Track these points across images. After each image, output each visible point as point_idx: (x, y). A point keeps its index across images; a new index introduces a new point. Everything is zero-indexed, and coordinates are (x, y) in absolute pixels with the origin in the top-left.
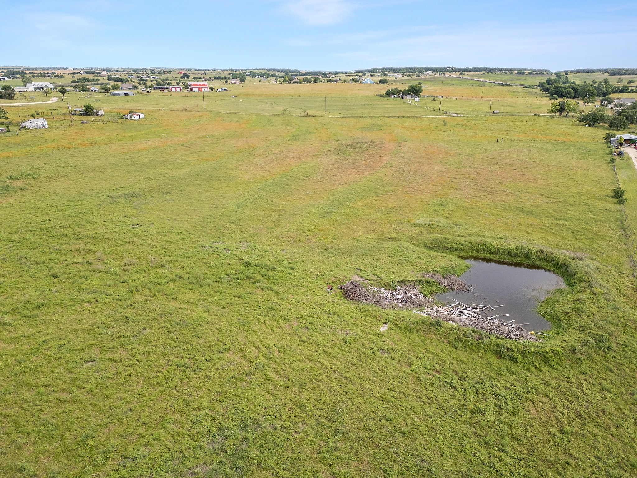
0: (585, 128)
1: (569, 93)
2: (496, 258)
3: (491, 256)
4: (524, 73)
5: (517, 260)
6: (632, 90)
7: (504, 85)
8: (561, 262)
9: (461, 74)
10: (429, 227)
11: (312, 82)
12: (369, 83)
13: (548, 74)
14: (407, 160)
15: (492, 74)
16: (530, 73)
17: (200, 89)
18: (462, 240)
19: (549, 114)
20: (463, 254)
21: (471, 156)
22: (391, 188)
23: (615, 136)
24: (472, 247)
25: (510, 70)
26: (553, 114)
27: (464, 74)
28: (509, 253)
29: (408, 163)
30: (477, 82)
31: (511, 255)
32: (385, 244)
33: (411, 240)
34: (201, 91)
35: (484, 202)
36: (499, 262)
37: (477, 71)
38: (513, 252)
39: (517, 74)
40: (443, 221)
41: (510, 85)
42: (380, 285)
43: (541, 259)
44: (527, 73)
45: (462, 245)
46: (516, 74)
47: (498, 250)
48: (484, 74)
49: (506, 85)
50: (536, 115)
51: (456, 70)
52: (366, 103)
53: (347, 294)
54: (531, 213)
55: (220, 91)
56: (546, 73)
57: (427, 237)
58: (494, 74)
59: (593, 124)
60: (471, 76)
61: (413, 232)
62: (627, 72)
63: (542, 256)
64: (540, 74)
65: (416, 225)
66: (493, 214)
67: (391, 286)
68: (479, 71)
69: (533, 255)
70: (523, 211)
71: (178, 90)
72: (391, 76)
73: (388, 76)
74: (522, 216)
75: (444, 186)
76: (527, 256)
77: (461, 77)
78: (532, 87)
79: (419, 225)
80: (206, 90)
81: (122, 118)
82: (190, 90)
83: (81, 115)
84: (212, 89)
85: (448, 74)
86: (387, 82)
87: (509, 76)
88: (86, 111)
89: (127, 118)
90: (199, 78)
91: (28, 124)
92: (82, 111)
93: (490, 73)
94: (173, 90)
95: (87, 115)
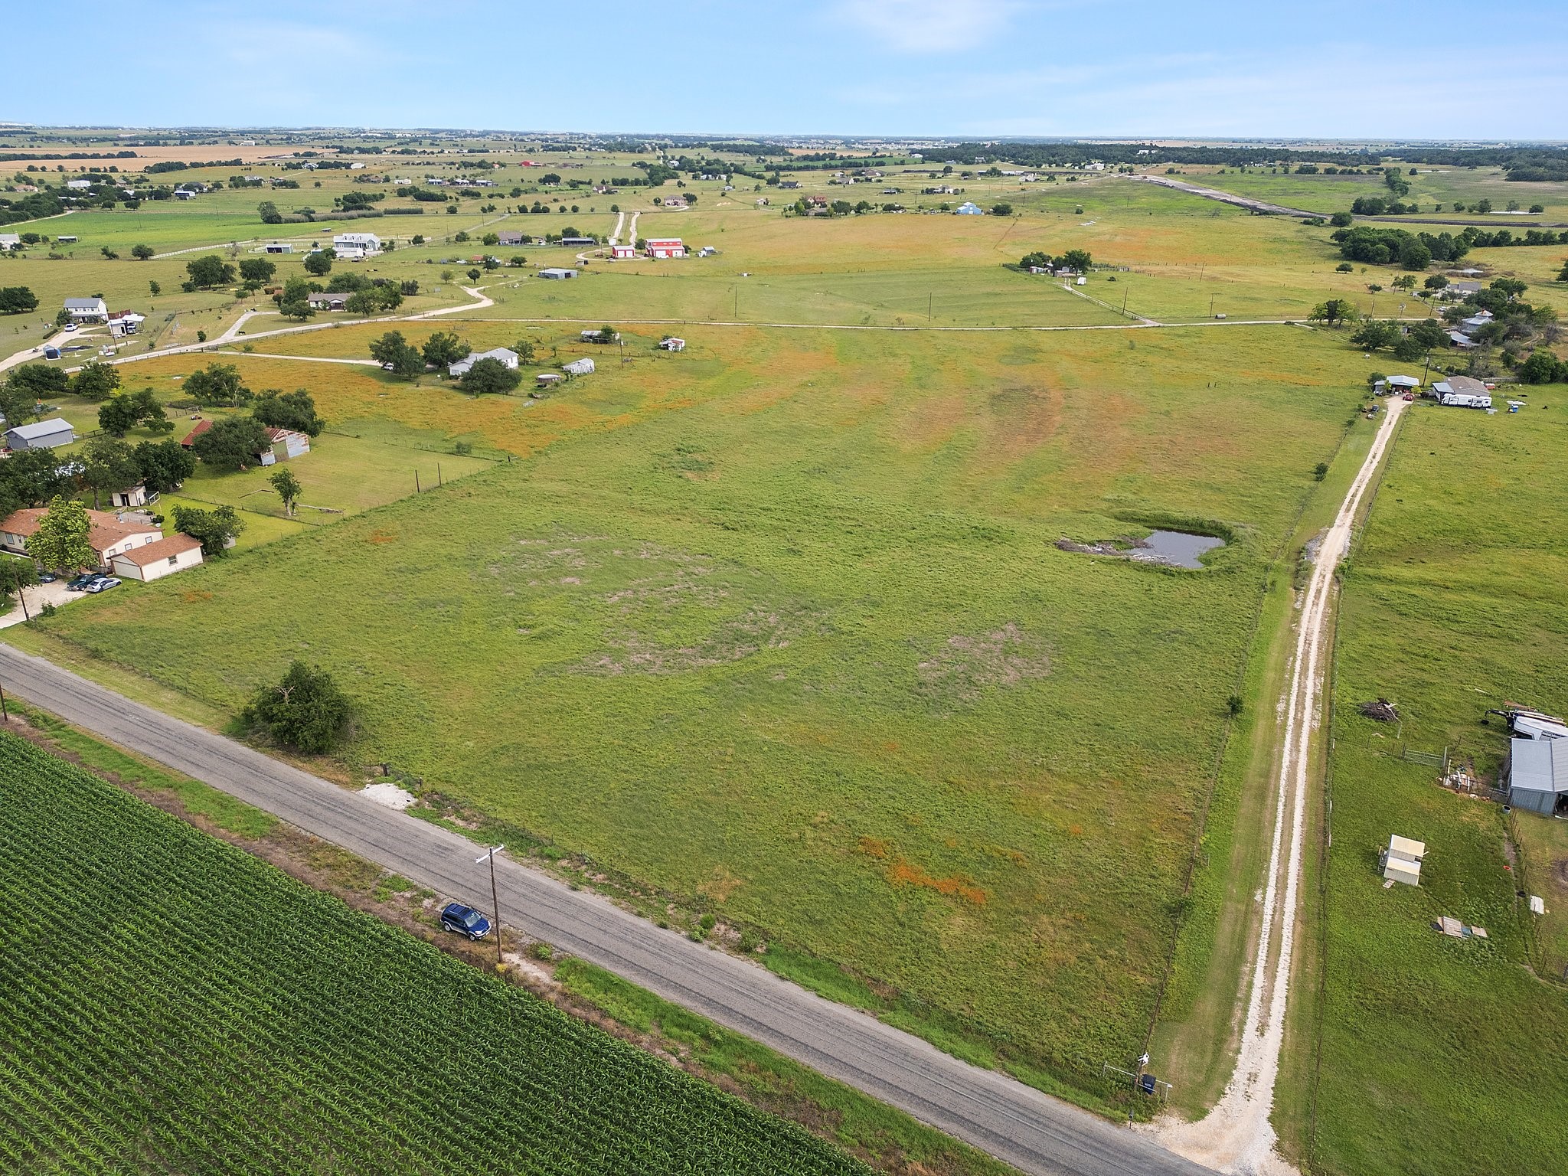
1: (1379, 253)
2: (1176, 527)
3: (1171, 526)
4: (1314, 170)
5: (1192, 529)
8: (1226, 529)
9: (1171, 171)
10: (1118, 502)
12: (971, 212)
14: (1084, 422)
15: (1243, 171)
16: (1328, 171)
17: (669, 253)
18: (1147, 513)
19: (1312, 322)
20: (1148, 524)
21: (1168, 413)
22: (1073, 461)
24: (1156, 518)
26: (1317, 321)
27: (1178, 172)
28: (1187, 523)
29: (1086, 426)
30: (1202, 202)
32: (1080, 515)
33: (1102, 512)
34: (671, 256)
35: (1174, 477)
36: (1178, 531)
39: (1300, 171)
40: (1131, 497)
42: (1083, 542)
45: (1147, 516)
46: (1297, 172)
48: (1223, 172)
49: (1266, 212)
50: (1288, 323)
51: (1160, 157)
52: (989, 290)
53: (1060, 547)
54: (1219, 489)
57: (1116, 510)
58: (1247, 171)
59: (1374, 348)
60: (1197, 179)
61: (1104, 506)
64: (1351, 172)
65: (1105, 500)
66: (1180, 490)
67: (1092, 544)
69: (1206, 524)
70: (1211, 488)
71: (630, 254)
72: (1009, 175)
73: (1003, 175)
74: (1209, 492)
75: (1131, 458)
76: (1201, 525)
77: (1170, 183)
78: (1320, 221)
79: (1109, 500)
80: (680, 254)
81: (659, 347)
82: (651, 255)
83: (595, 342)
84: (687, 249)
85: (1142, 173)
86: (1010, 212)
87: (1282, 179)
88: (606, 337)
89: (666, 347)
90: (582, 183)
91: (575, 368)
92: (599, 336)
93: (1237, 170)
94: (621, 255)
95: (605, 342)
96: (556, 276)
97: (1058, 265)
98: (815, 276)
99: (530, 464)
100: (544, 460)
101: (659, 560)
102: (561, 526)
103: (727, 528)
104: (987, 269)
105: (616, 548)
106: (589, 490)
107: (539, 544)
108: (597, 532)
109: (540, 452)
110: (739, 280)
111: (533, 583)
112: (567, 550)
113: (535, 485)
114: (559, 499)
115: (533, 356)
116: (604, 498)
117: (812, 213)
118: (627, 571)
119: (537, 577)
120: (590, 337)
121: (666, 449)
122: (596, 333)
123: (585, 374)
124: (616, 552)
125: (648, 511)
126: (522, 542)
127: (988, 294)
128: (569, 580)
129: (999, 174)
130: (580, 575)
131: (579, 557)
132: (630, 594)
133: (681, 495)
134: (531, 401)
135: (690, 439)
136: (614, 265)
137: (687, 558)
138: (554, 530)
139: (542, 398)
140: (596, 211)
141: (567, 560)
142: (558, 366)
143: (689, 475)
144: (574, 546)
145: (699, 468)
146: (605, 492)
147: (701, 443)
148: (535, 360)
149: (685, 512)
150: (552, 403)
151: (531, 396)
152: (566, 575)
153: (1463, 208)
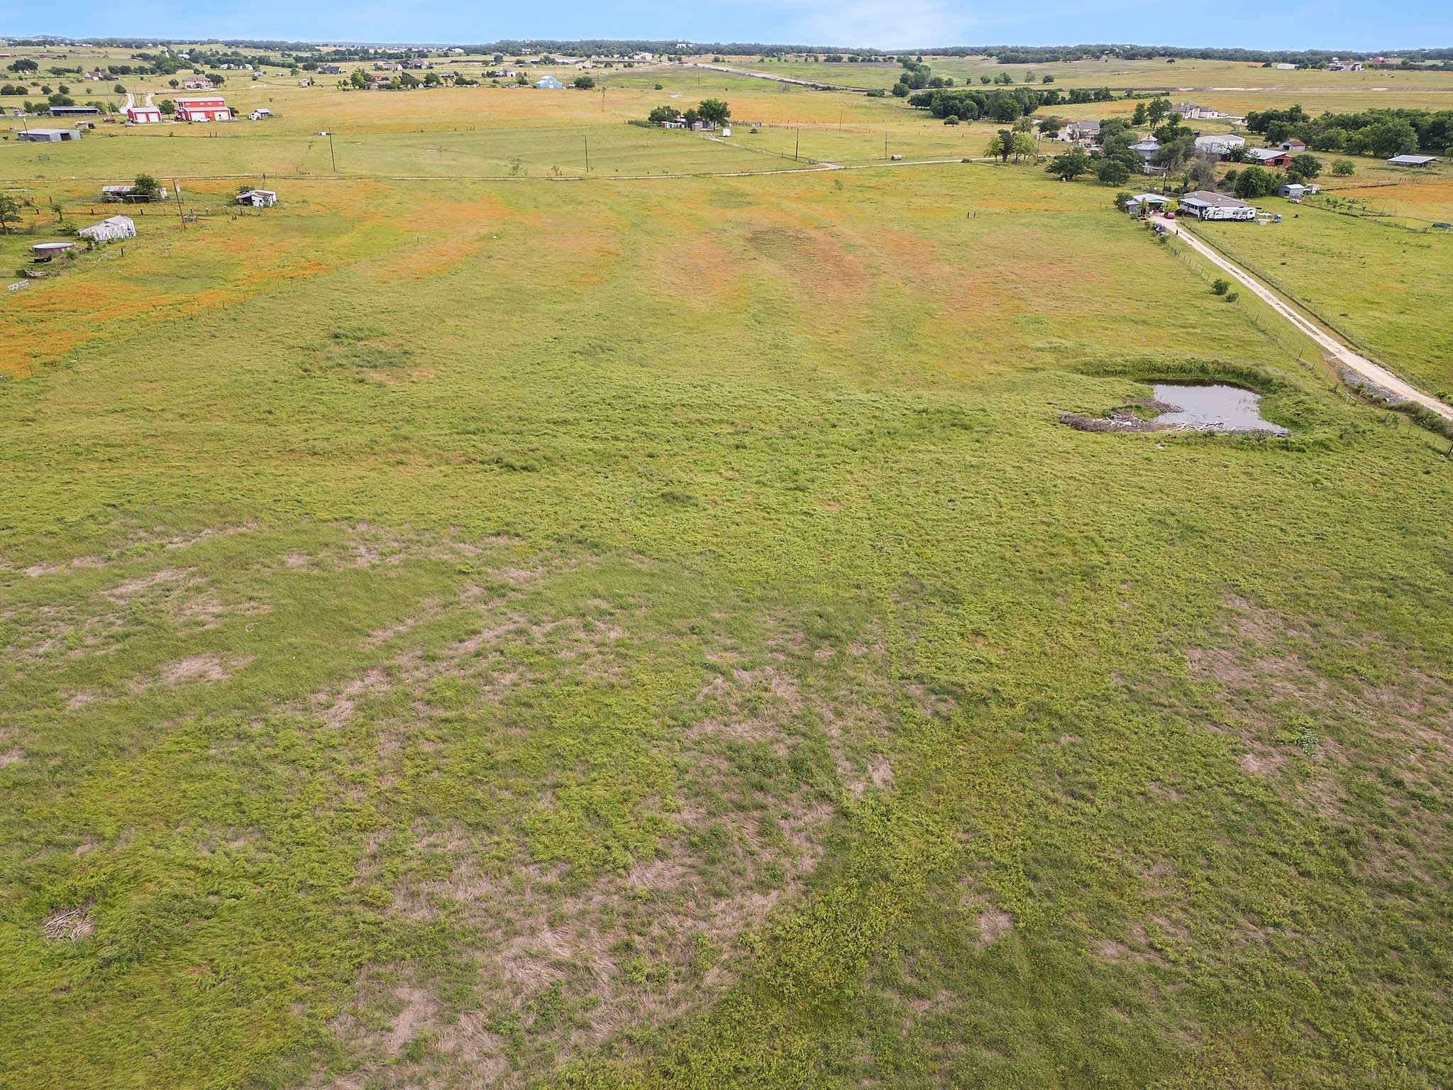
0: (1061, 184)
1: (969, 109)
4: (840, 59)
6: (1063, 99)
7: (824, 89)
8: (1245, 371)
9: (716, 60)
10: (1058, 350)
11: (421, 86)
12: (551, 87)
13: (885, 60)
15: (779, 60)
16: (851, 60)
17: (209, 115)
19: (987, 159)
21: (964, 245)
23: (1131, 199)
25: (810, 51)
26: (993, 158)
27: (723, 61)
30: (764, 82)
31: (1184, 371)
33: (1057, 367)
34: (213, 119)
37: (744, 53)
38: (1188, 366)
39: (828, 60)
41: (834, 89)
42: (1094, 415)
43: (1219, 372)
44: (846, 57)
45: (1125, 366)
46: (826, 61)
47: (1169, 367)
48: (762, 61)
49: (828, 88)
50: (965, 161)
51: (700, 51)
52: (632, 143)
54: (1144, 322)
55: (258, 118)
56: (880, 59)
57: (1073, 363)
58: (783, 60)
59: (1071, 176)
60: (740, 65)
62: (1030, 56)
63: (1220, 368)
64: (870, 60)
68: (750, 54)
71: (154, 118)
72: (563, 63)
73: (558, 63)
74: (1139, 327)
77: (725, 69)
78: (880, 94)
80: (225, 116)
81: (237, 202)
82: (184, 118)
83: (128, 201)
84: (233, 112)
85: (689, 61)
86: (593, 86)
87: (816, 66)
88: (144, 192)
89: (249, 201)
90: (69, 71)
91: (100, 231)
92: (133, 192)
93: (775, 59)
94: (141, 119)
95: (146, 200)
96: (47, 137)
97: (690, 119)
98: (415, 135)
99: (35, 388)
100: (65, 377)
101: (406, 564)
102: (134, 515)
103: (512, 468)
104: (615, 127)
105: (289, 549)
106: (180, 426)
107: (80, 572)
108: (225, 514)
109: (53, 364)
110: (317, 138)
111: (80, 701)
112: (161, 576)
113: (50, 428)
114: (114, 452)
115: (19, 220)
116: (218, 437)
117: (374, 86)
118: (342, 610)
119: (87, 675)
120: (119, 194)
121: (312, 338)
122: (127, 188)
123: (121, 240)
124: (293, 561)
125: (325, 454)
126: (34, 572)
127: (635, 147)
128: (188, 667)
129: (553, 62)
130: (215, 644)
131: (199, 590)
132: (376, 685)
133: (379, 413)
134: (24, 282)
135: (348, 318)
136: (134, 129)
137: (468, 550)
138: (114, 525)
139: (43, 278)
140: (93, 92)
141: (168, 605)
142: (70, 233)
143: (377, 376)
144: (176, 561)
145: (397, 361)
146: (218, 426)
147: (369, 322)
148: (24, 226)
149: (406, 445)
150: (65, 282)
151: (22, 274)
152: (177, 654)
153: (989, 81)
